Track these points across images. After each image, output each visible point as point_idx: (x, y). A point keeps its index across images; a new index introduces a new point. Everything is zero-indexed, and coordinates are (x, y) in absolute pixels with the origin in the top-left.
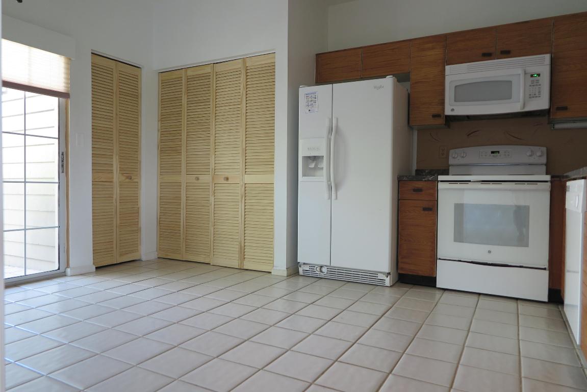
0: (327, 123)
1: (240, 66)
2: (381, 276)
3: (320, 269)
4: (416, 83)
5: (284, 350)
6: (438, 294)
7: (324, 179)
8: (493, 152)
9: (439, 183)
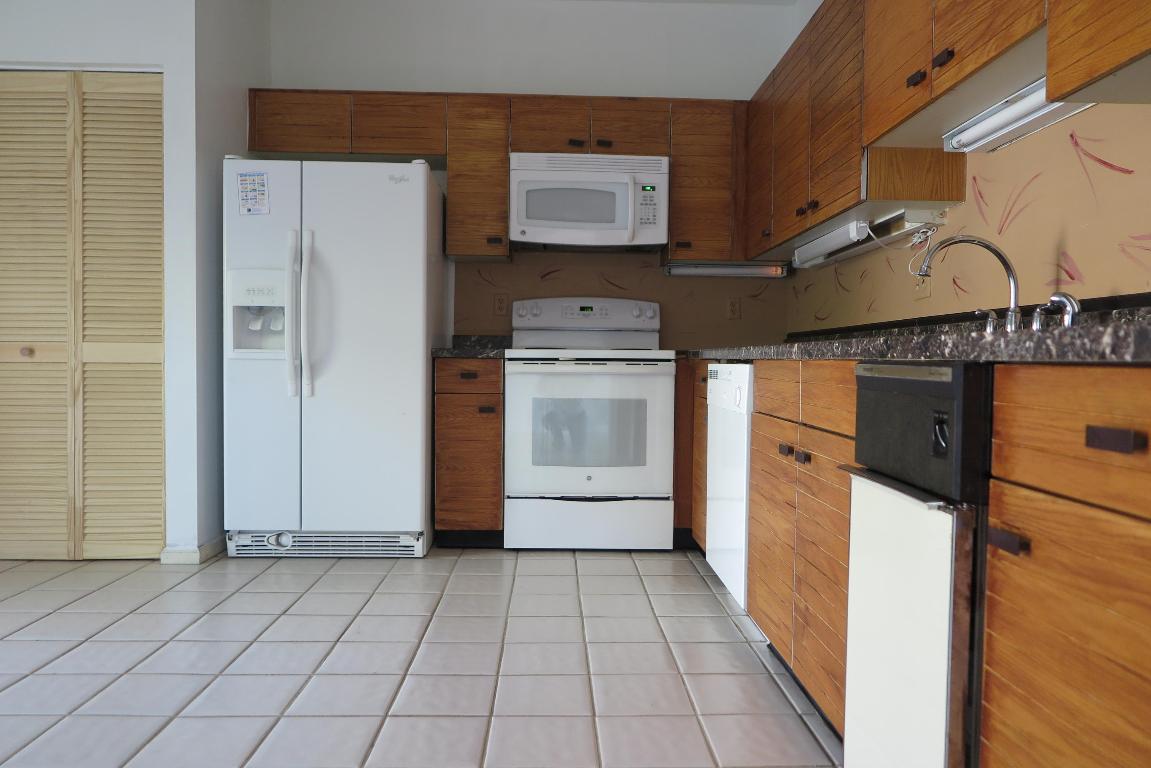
0: (290, 241)
1: (63, 88)
2: (405, 541)
3: (277, 540)
4: (459, 175)
5: (272, 720)
6: (508, 561)
7: (286, 354)
8: (582, 309)
9: (507, 363)
